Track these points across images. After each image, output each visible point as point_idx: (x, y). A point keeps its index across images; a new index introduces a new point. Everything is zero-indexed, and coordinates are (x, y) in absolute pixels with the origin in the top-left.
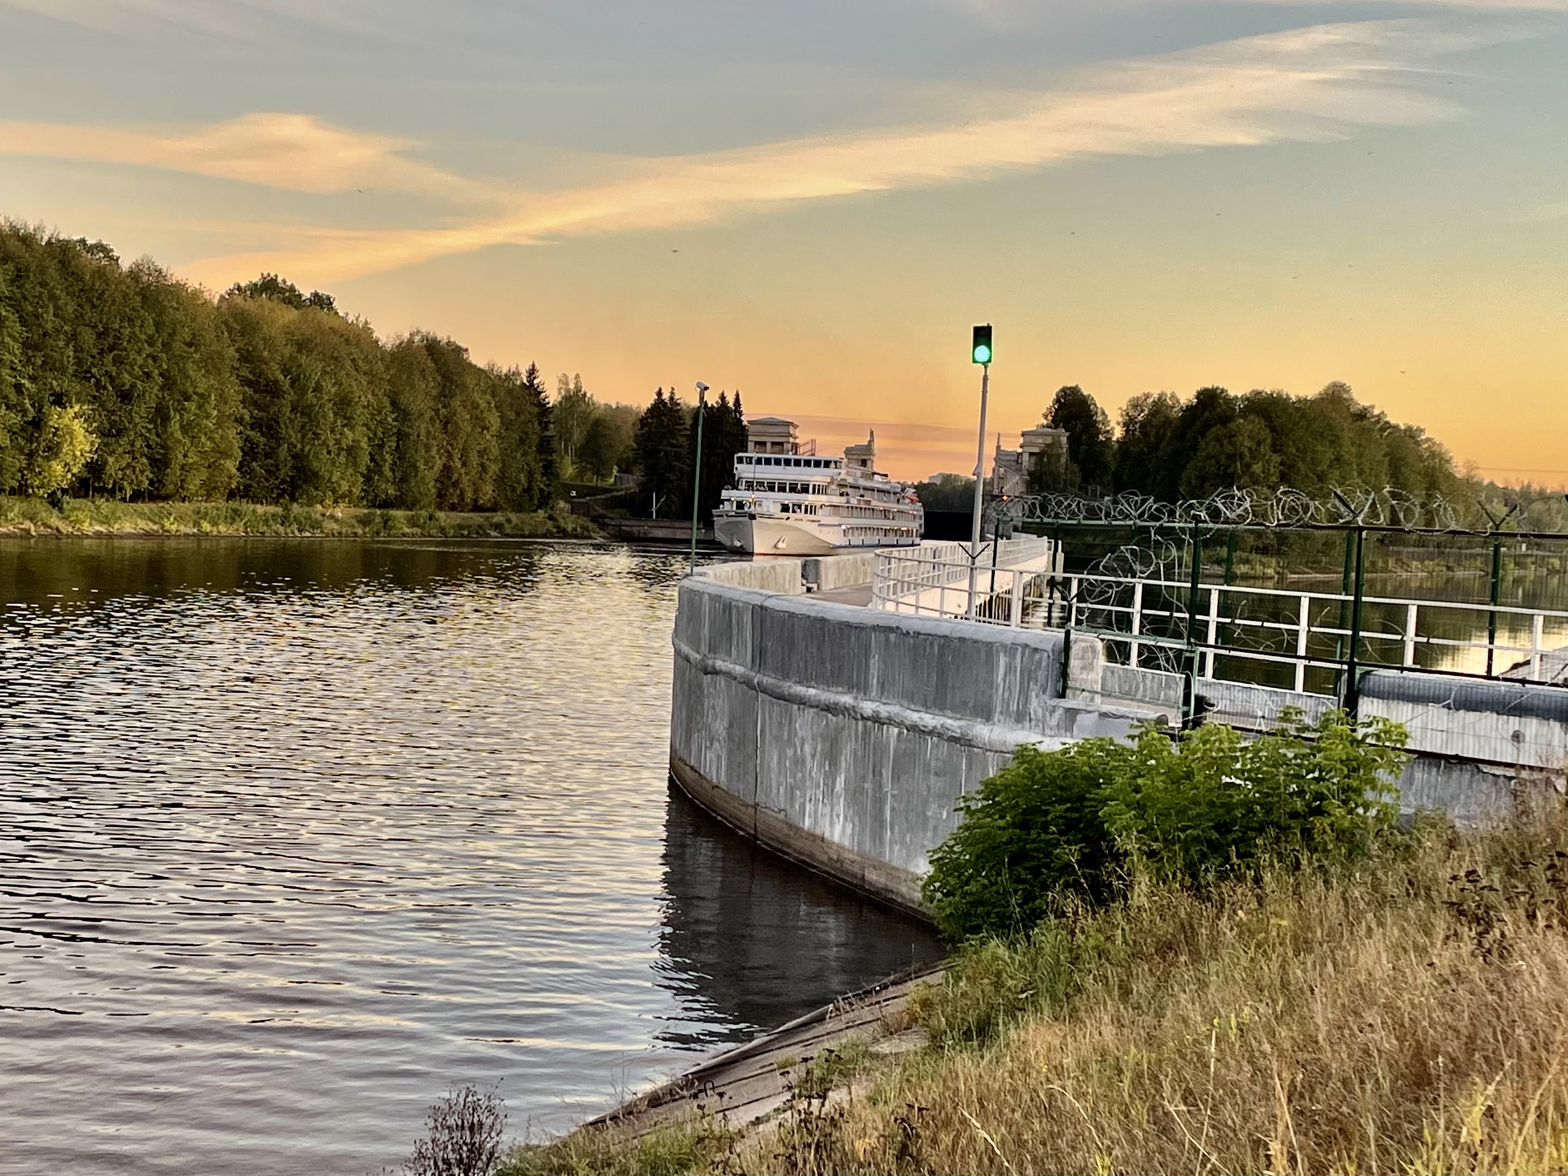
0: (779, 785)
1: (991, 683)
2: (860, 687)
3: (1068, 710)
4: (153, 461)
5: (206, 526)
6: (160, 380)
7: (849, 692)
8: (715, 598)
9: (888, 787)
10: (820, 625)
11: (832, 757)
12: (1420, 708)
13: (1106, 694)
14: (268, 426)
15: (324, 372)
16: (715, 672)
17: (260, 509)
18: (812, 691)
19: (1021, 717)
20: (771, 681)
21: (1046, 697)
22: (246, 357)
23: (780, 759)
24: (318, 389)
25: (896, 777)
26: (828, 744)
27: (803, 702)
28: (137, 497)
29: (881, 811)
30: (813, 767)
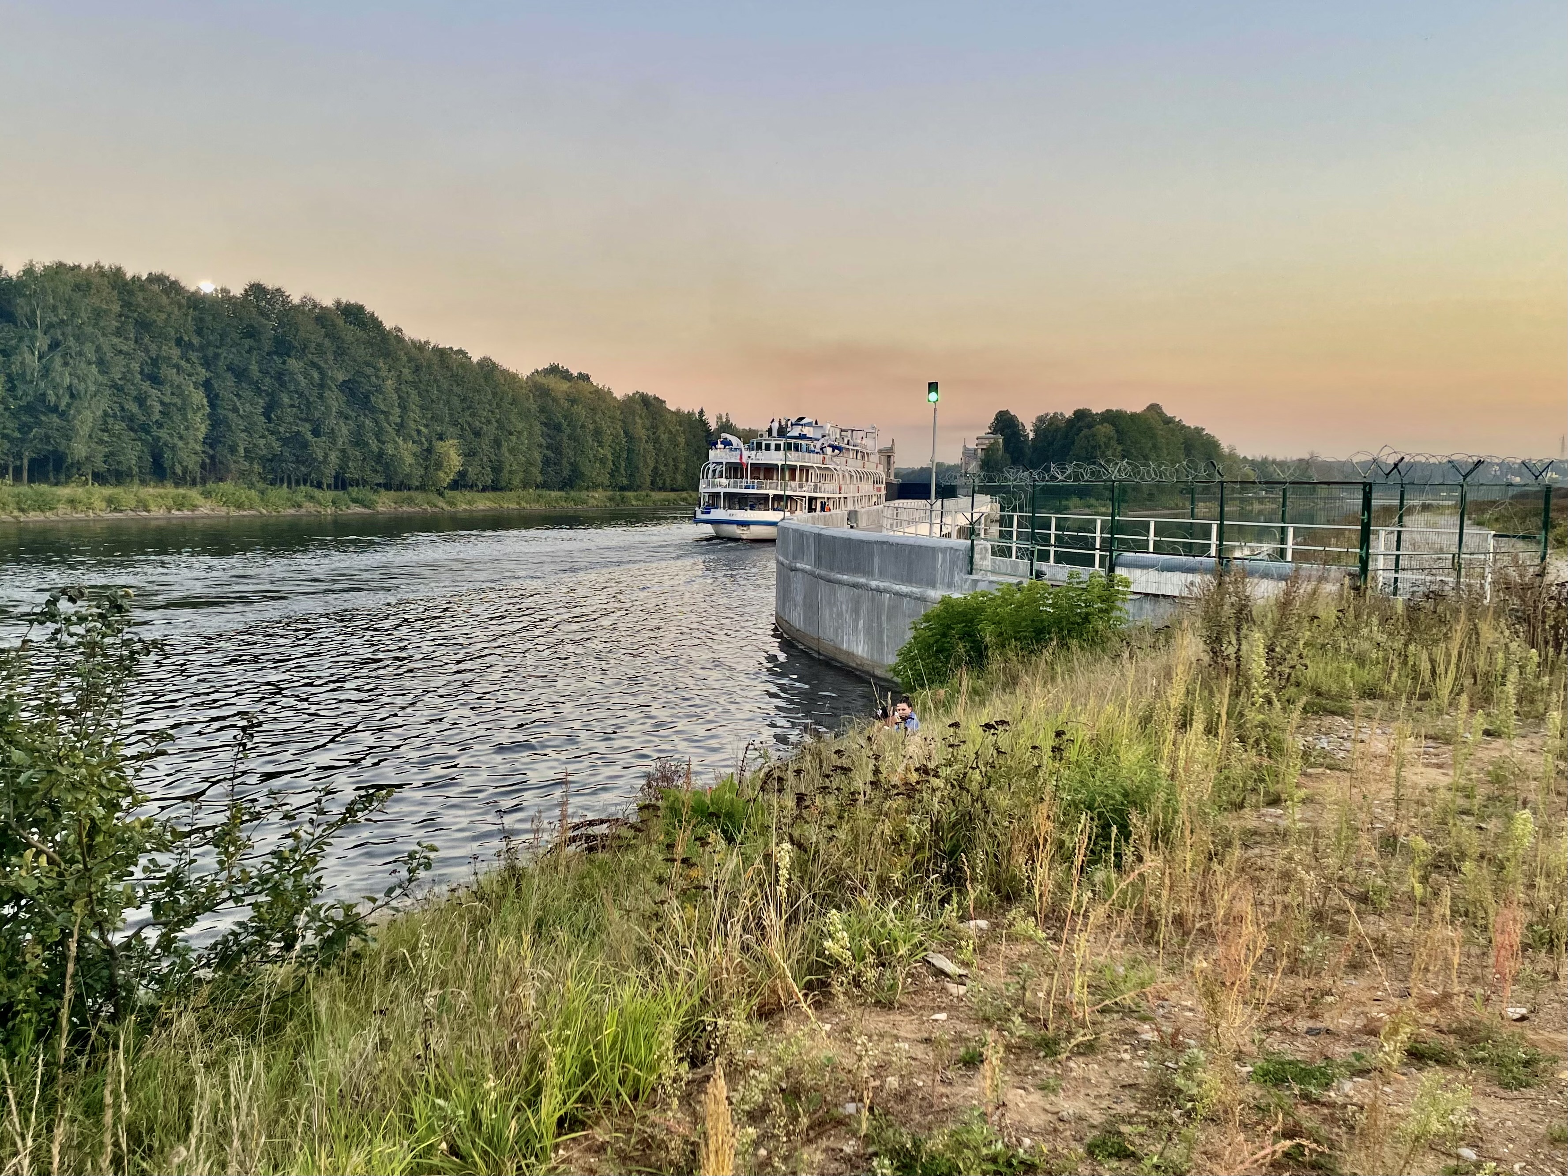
0: (830, 627)
1: (934, 568)
2: (869, 574)
3: (973, 580)
4: (493, 469)
5: (524, 504)
6: (496, 424)
7: (864, 576)
8: (796, 531)
9: (885, 625)
10: (848, 543)
11: (856, 611)
12: (1145, 571)
13: (993, 572)
14: (557, 449)
15: (586, 417)
16: (796, 570)
17: (554, 494)
18: (845, 577)
19: (950, 585)
20: (824, 572)
21: (962, 574)
22: (542, 410)
23: (830, 613)
24: (583, 426)
25: (889, 619)
26: (854, 604)
27: (840, 583)
28: (484, 489)
29: (882, 637)
30: (847, 617)
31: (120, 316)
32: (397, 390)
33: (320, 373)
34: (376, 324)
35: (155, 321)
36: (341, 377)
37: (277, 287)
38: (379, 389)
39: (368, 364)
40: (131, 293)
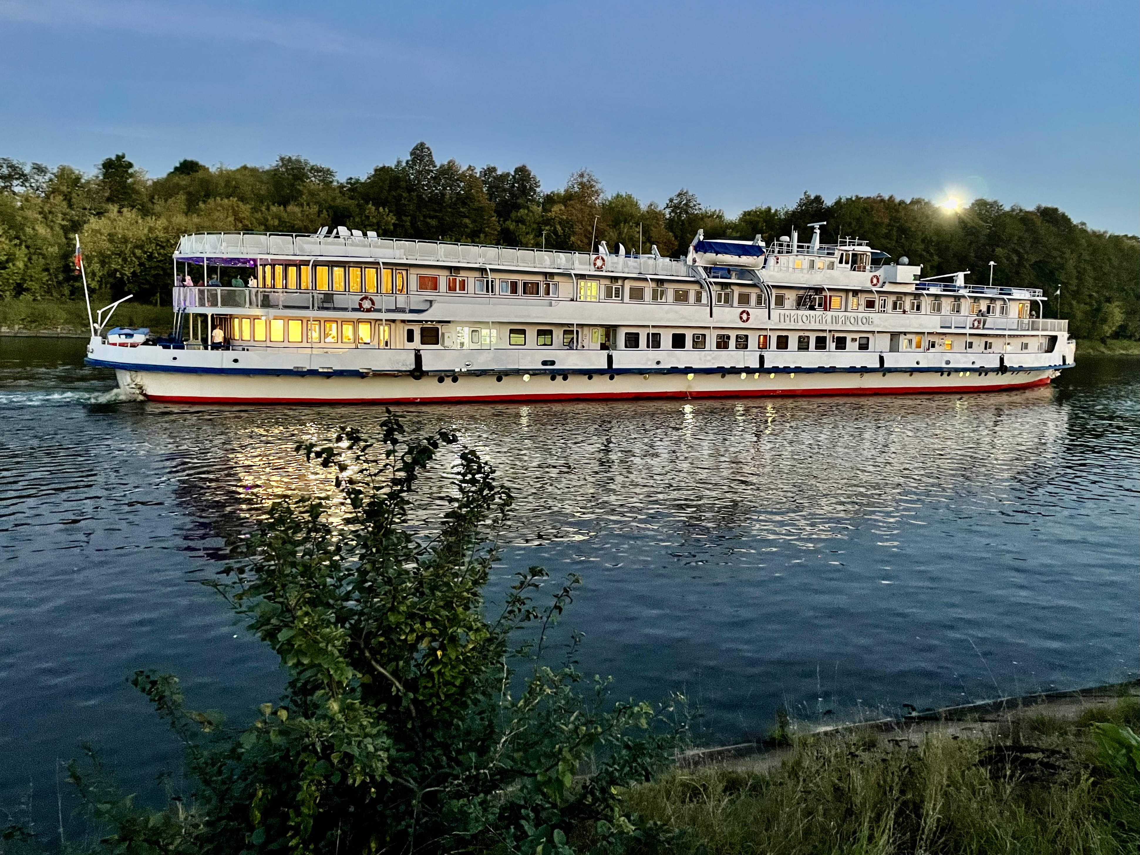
31: (889, 225)
32: (1076, 267)
33: (1019, 257)
34: (1065, 219)
35: (910, 228)
36: (1033, 259)
37: (995, 199)
38: (1062, 267)
39: (1056, 249)
40: (897, 211)
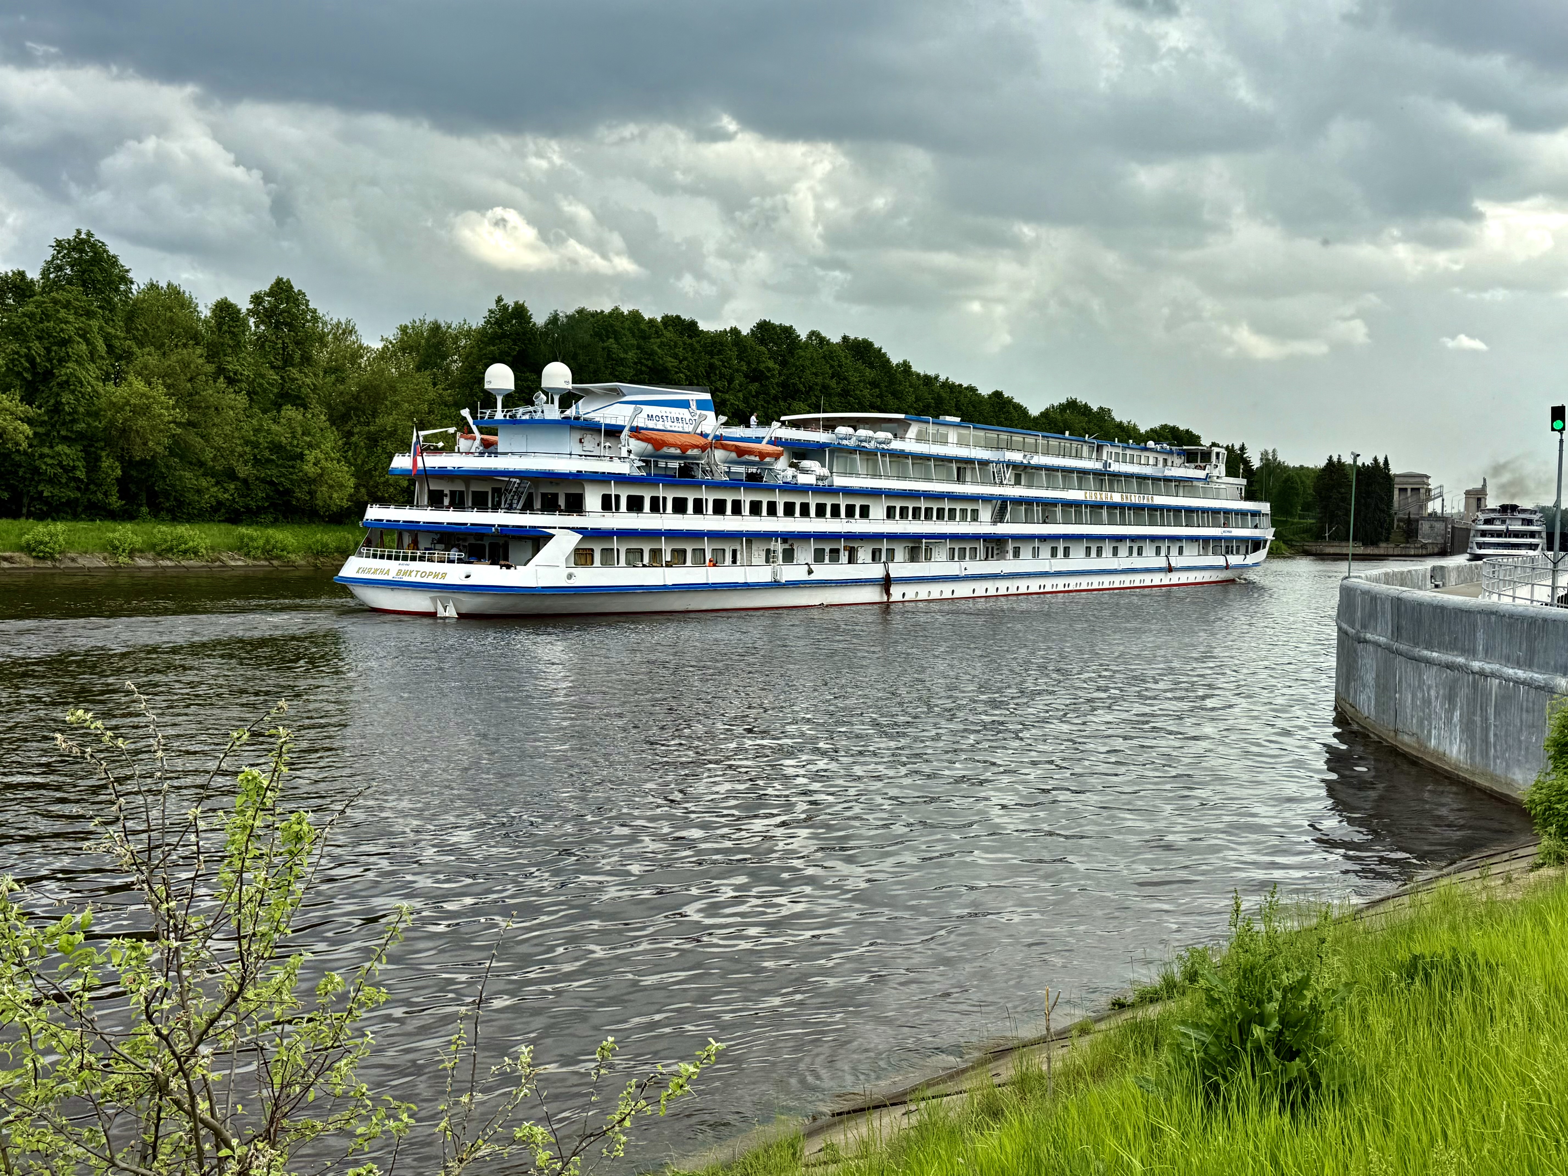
0: (1412, 716)
2: (1471, 652)
7: (1462, 655)
8: (1366, 595)
9: (1492, 720)
10: (1440, 611)
11: (1451, 698)
16: (1366, 642)
18: (1435, 654)
20: (1405, 647)
23: (1413, 700)
25: (1498, 713)
26: (1447, 690)
27: (1429, 662)
29: (1487, 736)
30: (1437, 705)
